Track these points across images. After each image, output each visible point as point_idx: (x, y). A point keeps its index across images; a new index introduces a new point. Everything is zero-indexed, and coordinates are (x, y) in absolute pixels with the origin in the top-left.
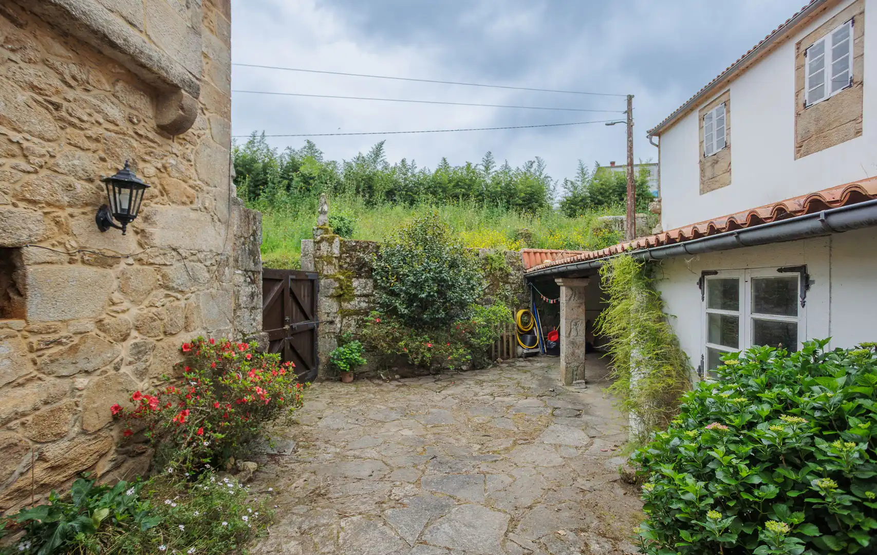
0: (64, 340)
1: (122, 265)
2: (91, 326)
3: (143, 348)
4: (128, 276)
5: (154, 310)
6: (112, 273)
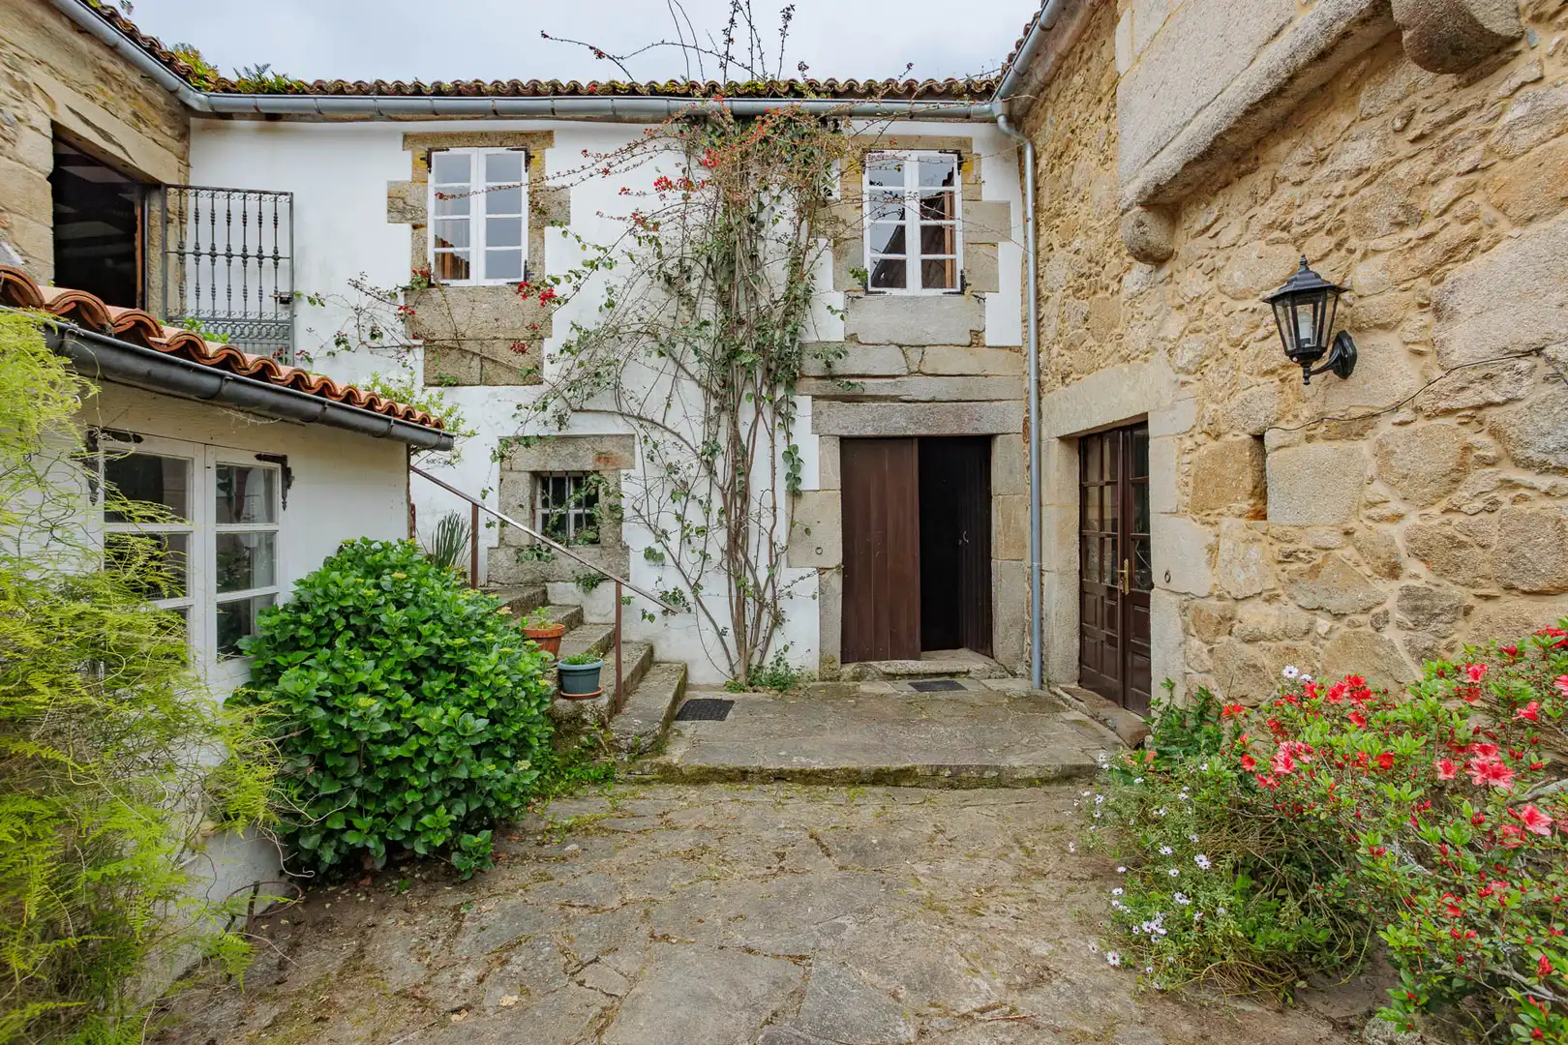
0: (1301, 555)
1: (1385, 426)
2: (1334, 539)
3: (1426, 602)
4: (1390, 447)
5: (1457, 519)
6: (1364, 447)
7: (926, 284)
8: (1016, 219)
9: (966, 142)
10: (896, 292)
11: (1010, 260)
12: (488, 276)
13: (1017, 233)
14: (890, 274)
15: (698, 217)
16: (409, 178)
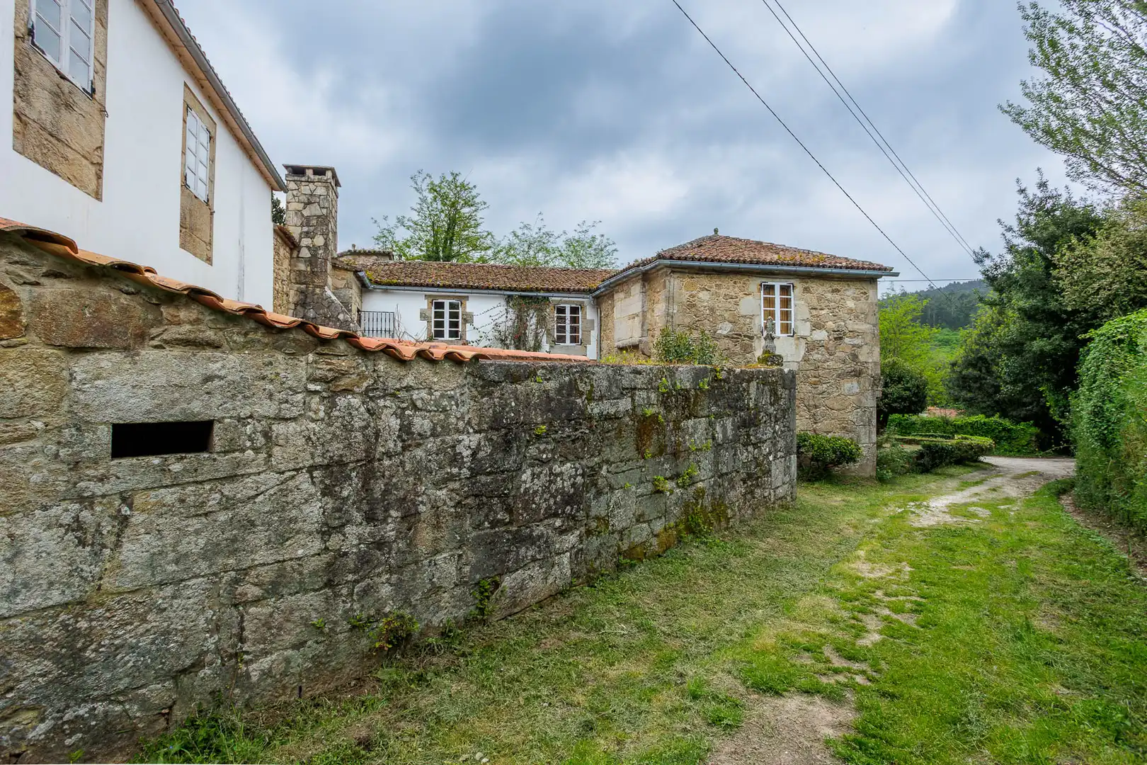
7: (571, 342)
8: (596, 324)
9: (583, 302)
10: (562, 344)
11: (594, 334)
12: (450, 337)
13: (596, 328)
14: (561, 339)
15: (510, 323)
16: (426, 307)
